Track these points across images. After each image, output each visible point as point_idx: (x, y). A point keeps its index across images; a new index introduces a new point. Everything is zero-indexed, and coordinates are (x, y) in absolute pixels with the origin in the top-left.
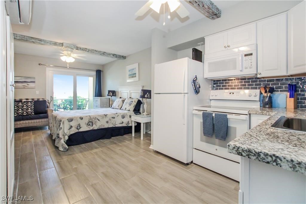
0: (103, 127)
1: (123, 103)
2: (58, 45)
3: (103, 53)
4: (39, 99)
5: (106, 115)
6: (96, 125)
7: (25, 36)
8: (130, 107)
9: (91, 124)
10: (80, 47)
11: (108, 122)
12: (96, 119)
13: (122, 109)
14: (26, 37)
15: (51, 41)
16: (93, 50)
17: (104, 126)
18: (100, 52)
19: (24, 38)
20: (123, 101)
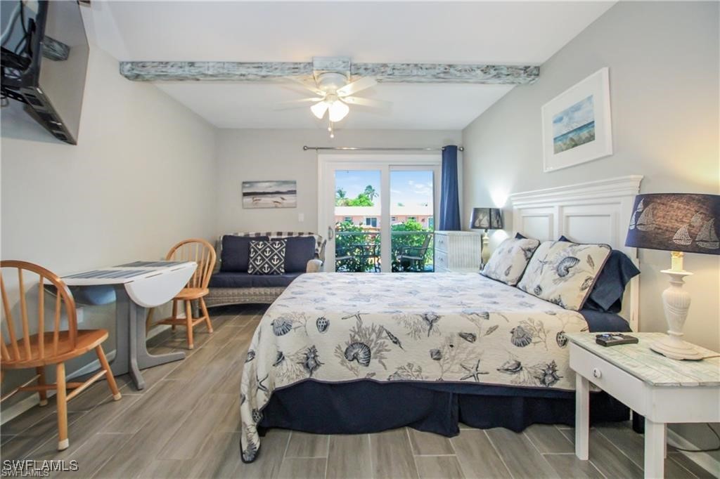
0: (413, 377)
1: (529, 259)
2: (302, 71)
3: (442, 69)
4: (302, 234)
5: (431, 321)
6: (380, 362)
7: (224, 63)
8: (562, 284)
9: (361, 355)
10: (365, 64)
11: (438, 352)
12: (384, 334)
13: (520, 285)
14: (226, 65)
15: (284, 63)
16: (408, 65)
17: (420, 370)
18: (434, 67)
19: (223, 68)
20: (529, 253)
